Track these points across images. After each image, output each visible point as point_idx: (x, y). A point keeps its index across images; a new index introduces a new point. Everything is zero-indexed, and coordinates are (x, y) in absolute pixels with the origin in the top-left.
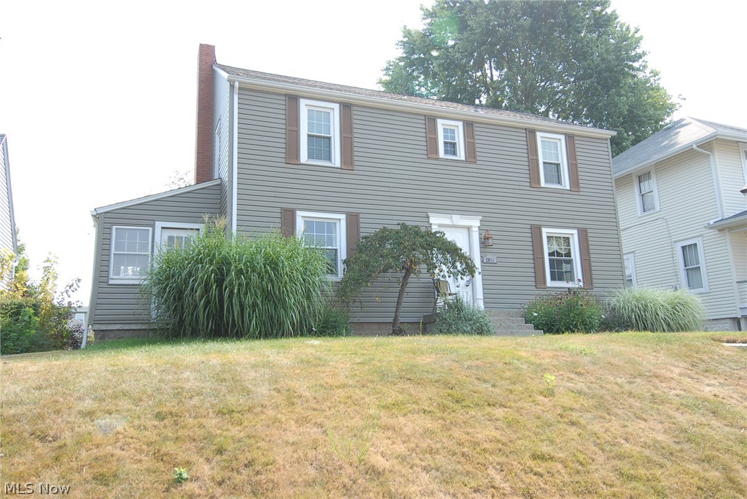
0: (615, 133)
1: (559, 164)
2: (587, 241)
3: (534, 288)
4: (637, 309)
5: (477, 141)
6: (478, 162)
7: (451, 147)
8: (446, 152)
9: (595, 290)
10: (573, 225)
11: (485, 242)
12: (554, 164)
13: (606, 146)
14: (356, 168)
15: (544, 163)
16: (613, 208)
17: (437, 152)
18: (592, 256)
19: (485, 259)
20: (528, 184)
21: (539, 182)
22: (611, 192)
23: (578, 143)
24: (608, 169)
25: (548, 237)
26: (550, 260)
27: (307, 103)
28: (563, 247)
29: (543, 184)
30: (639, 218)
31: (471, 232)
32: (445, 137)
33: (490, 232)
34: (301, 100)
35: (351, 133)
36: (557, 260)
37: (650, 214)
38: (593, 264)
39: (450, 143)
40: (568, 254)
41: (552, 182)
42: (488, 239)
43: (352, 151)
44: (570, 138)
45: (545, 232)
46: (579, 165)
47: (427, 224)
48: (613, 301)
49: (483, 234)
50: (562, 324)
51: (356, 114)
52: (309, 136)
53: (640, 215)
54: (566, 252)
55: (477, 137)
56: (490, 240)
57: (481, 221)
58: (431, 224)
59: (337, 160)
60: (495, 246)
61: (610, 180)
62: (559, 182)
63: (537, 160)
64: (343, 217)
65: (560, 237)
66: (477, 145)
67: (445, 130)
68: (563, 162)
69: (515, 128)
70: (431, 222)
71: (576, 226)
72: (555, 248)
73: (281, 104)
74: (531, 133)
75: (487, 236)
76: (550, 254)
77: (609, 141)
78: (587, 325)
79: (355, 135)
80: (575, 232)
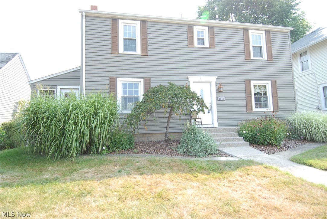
0: (292, 29)
1: (261, 47)
2: (276, 86)
3: (245, 112)
4: (306, 125)
5: (216, 37)
6: (216, 48)
7: (201, 40)
8: (199, 44)
9: (280, 112)
10: (268, 79)
11: (219, 90)
12: (259, 47)
13: (287, 36)
14: (149, 54)
15: (253, 47)
16: (291, 69)
17: (193, 44)
18: (278, 94)
19: (219, 98)
20: (244, 58)
21: (250, 57)
22: (290, 60)
23: (272, 35)
24: (289, 48)
25: (254, 85)
26: (255, 98)
27: (123, 22)
28: (262, 90)
29: (252, 57)
30: (300, 74)
31: (211, 85)
32: (198, 35)
33: (222, 85)
34: (120, 20)
35: (146, 36)
36: (259, 97)
37: (305, 72)
38: (279, 98)
39: (201, 39)
40: (265, 94)
41: (257, 56)
42: (220, 88)
43: (146, 45)
44: (268, 32)
45: (253, 83)
46: (273, 47)
47: (187, 82)
48: (291, 119)
49: (218, 86)
50: (261, 138)
51: (149, 26)
52: (124, 39)
53: (300, 72)
54: (264, 93)
55: (215, 34)
56: (221, 89)
57: (217, 79)
58: (189, 82)
59: (139, 51)
60: (224, 92)
61: (289, 54)
62: (261, 56)
63: (249, 45)
64: (142, 80)
65: (261, 85)
66: (216, 39)
67: (198, 32)
68: (263, 46)
69: (237, 28)
70: (189, 81)
71: (270, 79)
72: (258, 90)
73: (109, 23)
74: (246, 31)
75: (220, 86)
76: (255, 94)
77: (289, 33)
78: (277, 138)
79: (149, 37)
80: (269, 82)
